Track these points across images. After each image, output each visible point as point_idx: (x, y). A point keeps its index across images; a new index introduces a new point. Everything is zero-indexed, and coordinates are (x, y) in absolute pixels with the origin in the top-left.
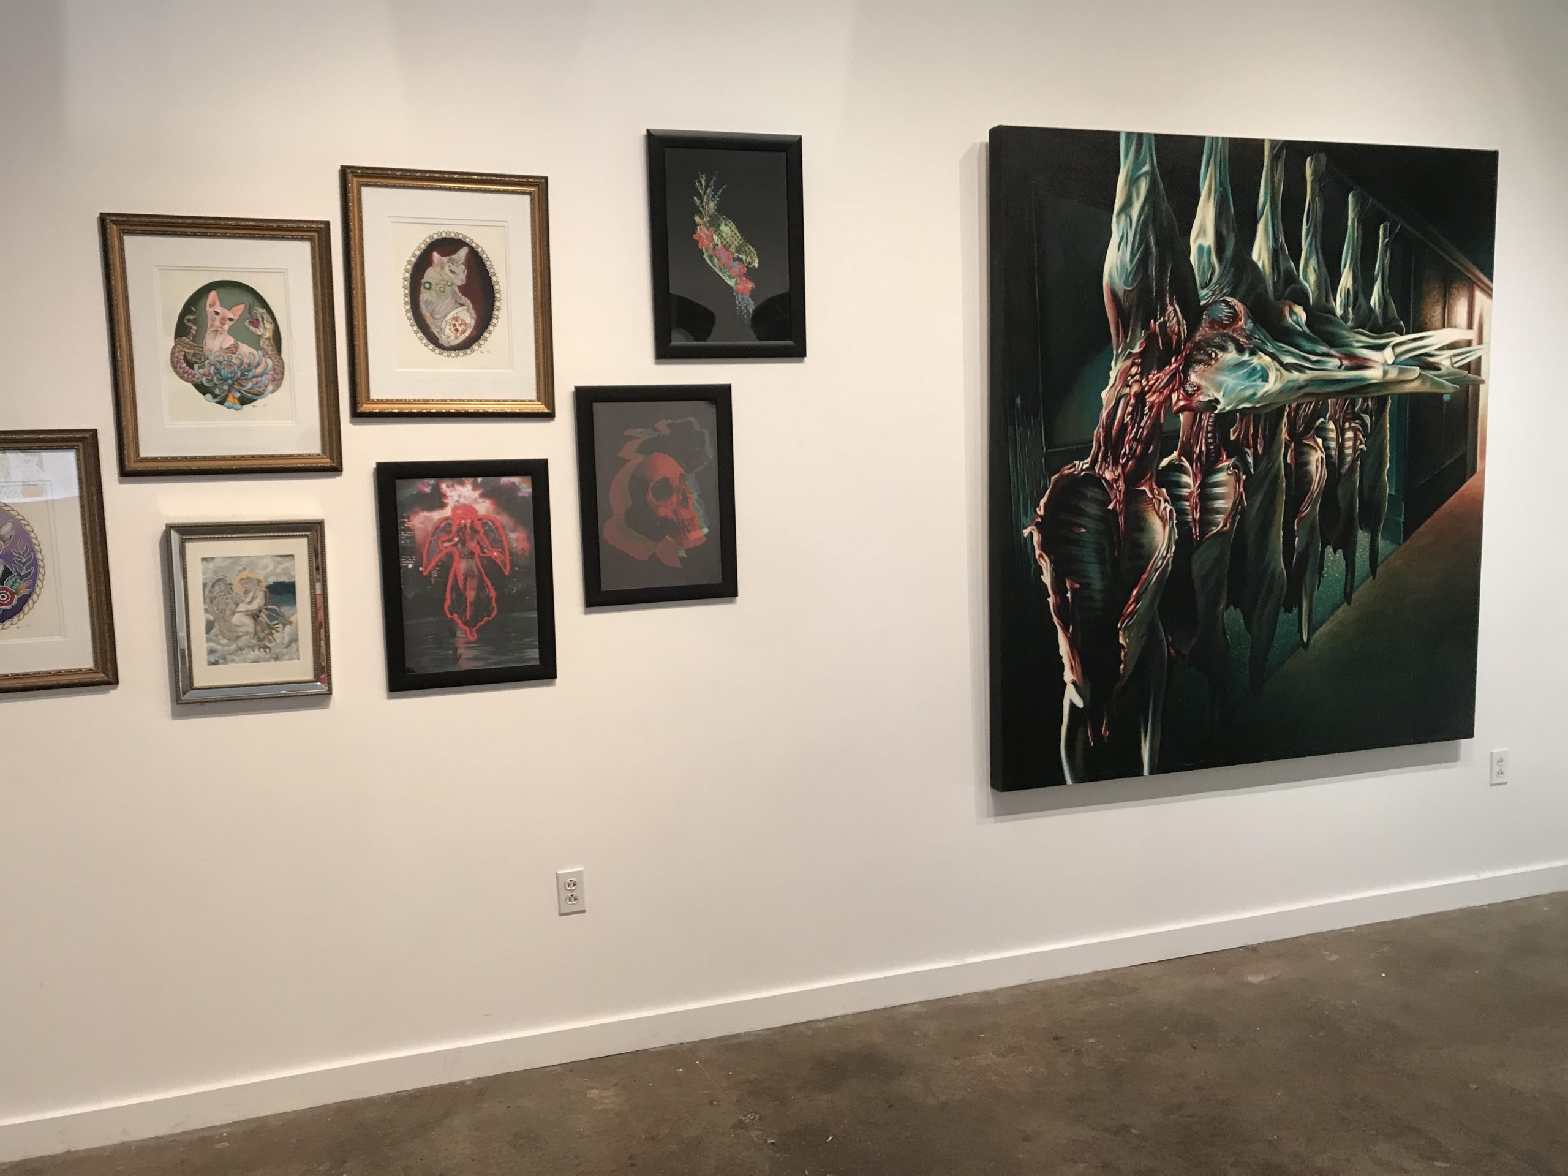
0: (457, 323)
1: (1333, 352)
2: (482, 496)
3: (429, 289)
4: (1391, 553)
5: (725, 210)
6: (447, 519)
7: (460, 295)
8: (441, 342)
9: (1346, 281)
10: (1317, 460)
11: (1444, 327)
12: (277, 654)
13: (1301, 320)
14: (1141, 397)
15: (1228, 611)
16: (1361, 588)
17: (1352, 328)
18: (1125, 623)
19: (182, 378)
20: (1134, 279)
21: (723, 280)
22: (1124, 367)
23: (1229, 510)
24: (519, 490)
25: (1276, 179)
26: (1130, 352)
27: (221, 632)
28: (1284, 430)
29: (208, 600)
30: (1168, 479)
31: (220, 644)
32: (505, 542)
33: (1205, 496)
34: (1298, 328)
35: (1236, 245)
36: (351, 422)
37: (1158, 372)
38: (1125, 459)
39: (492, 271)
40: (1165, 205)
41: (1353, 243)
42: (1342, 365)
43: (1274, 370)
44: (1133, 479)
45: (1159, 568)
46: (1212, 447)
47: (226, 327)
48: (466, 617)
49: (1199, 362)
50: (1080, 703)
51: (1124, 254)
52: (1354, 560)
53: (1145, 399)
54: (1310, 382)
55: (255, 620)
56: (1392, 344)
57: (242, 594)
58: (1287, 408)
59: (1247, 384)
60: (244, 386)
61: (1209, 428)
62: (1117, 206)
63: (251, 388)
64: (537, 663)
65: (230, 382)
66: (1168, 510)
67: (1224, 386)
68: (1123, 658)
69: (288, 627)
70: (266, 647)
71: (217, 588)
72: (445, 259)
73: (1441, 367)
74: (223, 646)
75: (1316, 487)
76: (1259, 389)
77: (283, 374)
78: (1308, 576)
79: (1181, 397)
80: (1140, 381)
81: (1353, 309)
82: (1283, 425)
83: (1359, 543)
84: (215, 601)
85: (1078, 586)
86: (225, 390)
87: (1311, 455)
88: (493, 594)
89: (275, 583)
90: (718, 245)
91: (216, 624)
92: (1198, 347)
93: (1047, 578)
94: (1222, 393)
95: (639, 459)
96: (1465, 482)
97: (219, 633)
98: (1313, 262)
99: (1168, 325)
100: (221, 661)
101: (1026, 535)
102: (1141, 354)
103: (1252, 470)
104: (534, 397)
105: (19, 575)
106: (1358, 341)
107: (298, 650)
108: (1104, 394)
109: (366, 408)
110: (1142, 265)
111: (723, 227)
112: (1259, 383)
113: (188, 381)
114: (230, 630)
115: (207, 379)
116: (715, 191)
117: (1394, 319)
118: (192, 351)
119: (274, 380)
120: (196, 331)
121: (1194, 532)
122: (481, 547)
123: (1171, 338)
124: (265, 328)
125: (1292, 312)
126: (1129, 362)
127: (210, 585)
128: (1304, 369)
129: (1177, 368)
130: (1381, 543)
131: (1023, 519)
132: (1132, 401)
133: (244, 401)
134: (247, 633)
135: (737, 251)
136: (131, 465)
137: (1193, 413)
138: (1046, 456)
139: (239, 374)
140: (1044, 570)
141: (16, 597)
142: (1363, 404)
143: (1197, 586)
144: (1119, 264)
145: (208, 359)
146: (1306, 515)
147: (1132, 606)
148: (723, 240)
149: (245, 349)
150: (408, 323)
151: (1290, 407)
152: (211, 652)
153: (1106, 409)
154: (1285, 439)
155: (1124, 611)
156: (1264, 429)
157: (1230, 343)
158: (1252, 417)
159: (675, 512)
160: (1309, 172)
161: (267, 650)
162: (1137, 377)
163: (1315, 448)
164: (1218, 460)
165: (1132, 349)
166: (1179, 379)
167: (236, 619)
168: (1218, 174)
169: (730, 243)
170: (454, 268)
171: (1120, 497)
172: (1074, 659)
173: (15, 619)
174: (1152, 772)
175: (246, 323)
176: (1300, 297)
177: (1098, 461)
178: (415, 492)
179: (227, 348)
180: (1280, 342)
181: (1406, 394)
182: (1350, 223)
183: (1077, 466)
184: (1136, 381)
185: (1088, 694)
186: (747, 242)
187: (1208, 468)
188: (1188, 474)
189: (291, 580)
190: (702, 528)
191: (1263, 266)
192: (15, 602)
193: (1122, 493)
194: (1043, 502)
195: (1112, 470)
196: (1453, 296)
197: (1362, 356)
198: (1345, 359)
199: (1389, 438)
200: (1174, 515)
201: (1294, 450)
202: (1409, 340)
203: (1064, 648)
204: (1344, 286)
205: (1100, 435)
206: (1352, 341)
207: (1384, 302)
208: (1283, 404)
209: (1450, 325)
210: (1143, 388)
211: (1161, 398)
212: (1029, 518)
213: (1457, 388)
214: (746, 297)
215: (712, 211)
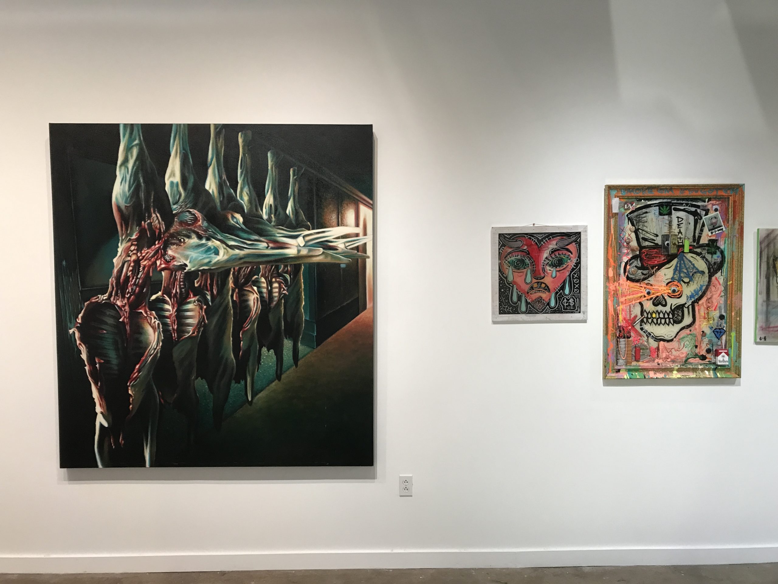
1: (262, 239)
4: (308, 353)
9: (269, 199)
10: (254, 299)
11: (338, 225)
13: (240, 222)
14: (137, 262)
15: (197, 380)
16: (288, 372)
17: (274, 226)
18: (132, 383)
20: (131, 200)
22: (127, 246)
23: (196, 324)
25: (219, 145)
26: (130, 238)
28: (231, 281)
30: (156, 306)
33: (180, 316)
34: (238, 226)
35: (195, 181)
37: (148, 249)
38: (129, 295)
40: (149, 161)
41: (273, 179)
42: (268, 246)
43: (222, 248)
44: (134, 306)
45: (152, 355)
46: (183, 290)
49: (174, 244)
50: (106, 425)
51: (124, 187)
52: (282, 356)
53: (140, 263)
54: (248, 256)
56: (303, 235)
58: (232, 270)
59: (205, 256)
61: (181, 280)
62: (119, 162)
66: (157, 323)
67: (190, 257)
68: (131, 402)
73: (338, 248)
75: (254, 314)
76: (213, 259)
78: (250, 363)
79: (162, 262)
80: (136, 254)
81: (275, 215)
82: (230, 279)
83: (285, 346)
85: (102, 361)
87: (249, 296)
92: (172, 236)
93: (84, 356)
94: (189, 261)
96: (358, 314)
98: (246, 190)
99: (153, 224)
101: (71, 333)
102: (136, 240)
103: (210, 303)
106: (278, 233)
108: (115, 260)
110: (135, 192)
112: (213, 255)
117: (302, 221)
121: (173, 336)
123: (155, 232)
125: (233, 217)
126: (129, 244)
128: (242, 248)
129: (160, 247)
130: (301, 347)
131: (69, 324)
132: (132, 264)
137: (170, 271)
138: (82, 292)
140: (82, 352)
142: (284, 269)
143: (177, 365)
144: (121, 192)
146: (247, 329)
147: (136, 374)
151: (234, 269)
153: (116, 268)
154: (232, 287)
155: (131, 376)
156: (217, 281)
157: (193, 234)
158: (209, 274)
160: (240, 140)
162: (135, 252)
163: (252, 292)
164: (188, 297)
165: (131, 237)
166: (161, 253)
168: (181, 143)
171: (127, 315)
172: (102, 401)
174: (152, 465)
176: (239, 209)
177: (112, 295)
180: (226, 233)
181: (314, 263)
182: (269, 168)
183: (100, 298)
184: (134, 254)
185: (111, 419)
187: (181, 301)
188: (169, 304)
191: (213, 192)
193: (127, 313)
194: (80, 316)
195: (121, 301)
196: (344, 208)
197: (282, 241)
198: (270, 243)
199: (303, 288)
200: (161, 326)
201: (238, 293)
202: (314, 233)
203: (95, 394)
204: (268, 202)
205: (113, 282)
206: (275, 233)
207: (296, 212)
208: (230, 267)
209: (343, 225)
210: (139, 257)
211: (150, 263)
212: (72, 324)
213: (350, 260)
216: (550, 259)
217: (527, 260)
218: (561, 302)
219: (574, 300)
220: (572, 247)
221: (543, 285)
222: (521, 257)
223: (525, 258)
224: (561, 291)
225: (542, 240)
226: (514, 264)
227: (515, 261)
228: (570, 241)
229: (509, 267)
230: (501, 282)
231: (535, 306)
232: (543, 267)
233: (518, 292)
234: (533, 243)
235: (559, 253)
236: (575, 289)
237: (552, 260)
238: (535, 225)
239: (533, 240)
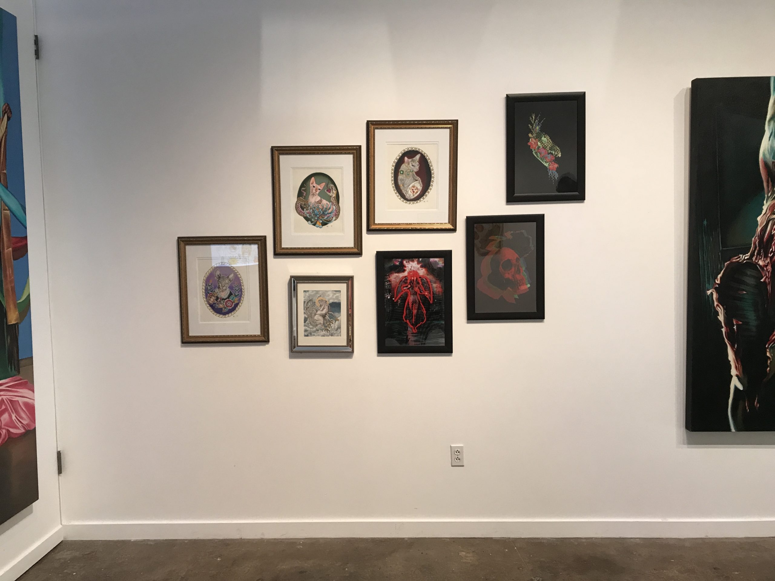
0: (414, 189)
2: (422, 267)
3: (402, 174)
5: (544, 130)
6: (406, 277)
7: (416, 176)
8: (406, 197)
12: (332, 333)
19: (299, 214)
21: (542, 163)
24: (438, 264)
27: (310, 322)
29: (305, 309)
31: (309, 327)
32: (431, 288)
36: (367, 233)
39: (431, 164)
47: (318, 193)
48: (412, 322)
55: (324, 318)
57: (319, 307)
60: (324, 218)
63: (326, 219)
64: (444, 345)
65: (318, 216)
69: (337, 322)
70: (327, 330)
71: (309, 304)
72: (410, 160)
74: (311, 328)
77: (339, 213)
84: (308, 309)
86: (316, 220)
88: (425, 312)
89: (333, 303)
90: (540, 147)
91: (308, 319)
95: (497, 250)
97: (309, 323)
100: (309, 335)
104: (447, 222)
105: (235, 295)
107: (340, 332)
109: (373, 227)
111: (543, 138)
113: (302, 216)
114: (313, 322)
115: (309, 215)
116: (540, 121)
118: (304, 203)
119: (336, 215)
120: (306, 194)
122: (420, 290)
124: (333, 193)
127: (306, 302)
131: (707, 285)
133: (324, 224)
134: (320, 324)
135: (549, 150)
136: (279, 251)
138: (722, 252)
139: (322, 212)
140: (720, 314)
141: (234, 304)
145: (310, 206)
148: (543, 144)
149: (324, 202)
150: (392, 189)
152: (306, 331)
159: (513, 276)
161: (328, 331)
167: (316, 317)
169: (546, 145)
170: (413, 164)
172: (738, 364)
173: (233, 313)
175: (326, 191)
178: (392, 265)
179: (318, 202)
186: (555, 145)
189: (339, 302)
190: (527, 284)
192: (233, 305)
212: (711, 285)
214: (554, 172)
215: (538, 131)
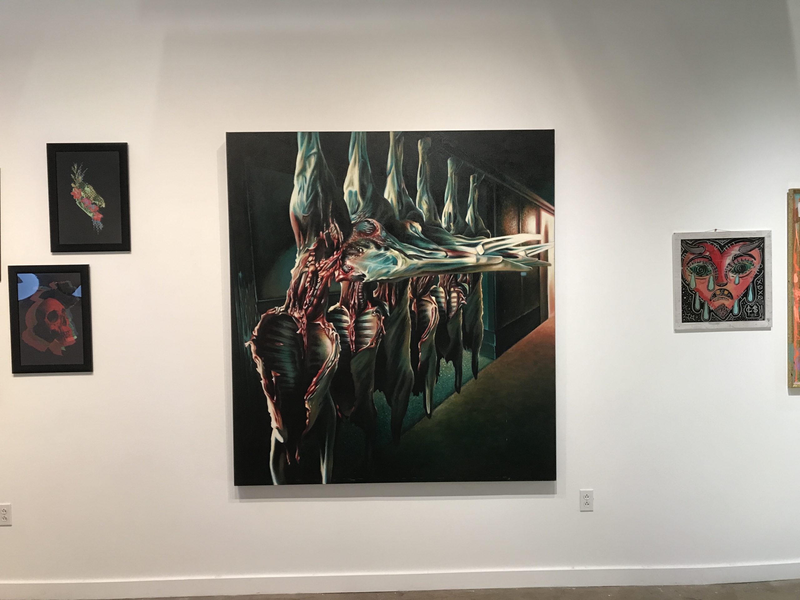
1: (440, 248)
4: (488, 364)
5: (87, 180)
9: (448, 207)
10: (432, 309)
11: (519, 233)
13: (418, 230)
14: (315, 273)
15: (375, 393)
16: (467, 384)
17: (453, 235)
18: (309, 397)
20: (309, 210)
21: (86, 213)
22: (304, 257)
23: (374, 336)
25: (398, 153)
26: (308, 249)
28: (409, 292)
30: (335, 318)
33: (358, 328)
34: (417, 235)
35: (374, 190)
37: (326, 260)
38: (307, 306)
40: (327, 170)
41: (452, 186)
42: (447, 255)
43: (401, 258)
44: (312, 318)
45: (330, 367)
46: (362, 301)
49: (352, 254)
50: (281, 440)
51: (302, 196)
52: (461, 368)
53: (318, 275)
54: (427, 265)
56: (482, 243)
58: (411, 280)
59: (383, 266)
61: (360, 290)
62: (297, 171)
66: (334, 335)
67: (368, 267)
68: (308, 416)
73: (518, 256)
75: (432, 324)
76: (392, 269)
78: (429, 374)
79: (341, 273)
80: (314, 265)
81: (454, 223)
82: (408, 289)
83: (464, 358)
85: (279, 375)
87: (427, 306)
90: (84, 197)
92: (351, 246)
93: (260, 370)
94: (367, 271)
95: (41, 300)
96: (540, 324)
98: (425, 198)
99: (331, 234)
101: (246, 346)
102: (315, 250)
103: (388, 314)
106: (457, 242)
108: (292, 271)
110: (313, 202)
111: (86, 189)
112: (391, 265)
116: (82, 171)
117: (482, 229)
121: (351, 347)
123: (333, 242)
125: (412, 226)
126: (307, 254)
128: (421, 258)
129: (338, 258)
130: (480, 358)
131: (245, 337)
132: (310, 275)
135: (94, 200)
137: (349, 282)
138: (258, 304)
140: (258, 365)
142: (463, 277)
143: (355, 378)
144: (299, 202)
146: (425, 340)
147: (313, 387)
148: (86, 195)
151: (412, 279)
153: (294, 279)
154: (410, 297)
155: (308, 390)
156: (396, 291)
157: (371, 244)
158: (387, 284)
159: (59, 327)
160: (420, 148)
162: (313, 262)
163: (430, 302)
164: (366, 307)
165: (309, 248)
166: (340, 263)
168: (360, 151)
169: (90, 196)
171: (304, 327)
172: (278, 416)
174: (328, 482)
176: (418, 218)
177: (289, 307)
180: (404, 243)
181: (494, 271)
182: (449, 175)
183: (277, 310)
184: (312, 265)
185: (286, 435)
186: (99, 195)
187: (359, 312)
188: (347, 315)
190: (73, 336)
191: (392, 201)
193: (305, 325)
194: (256, 328)
195: (299, 312)
196: (525, 215)
197: (461, 250)
198: (449, 252)
199: (482, 297)
200: (339, 337)
201: (416, 303)
202: (494, 241)
203: (271, 409)
204: (447, 211)
205: (291, 293)
206: (454, 242)
207: (475, 219)
208: (409, 277)
209: (523, 232)
210: (317, 268)
211: (328, 273)
212: (248, 336)
213: (531, 268)
214: (98, 223)
215: (81, 181)
216: (732, 265)
217: (710, 266)
218: (744, 309)
219: (758, 307)
220: (756, 253)
221: (726, 292)
222: (703, 263)
223: (708, 264)
224: (745, 298)
225: (724, 246)
226: (697, 270)
227: (697, 268)
228: (753, 246)
229: (692, 273)
230: (684, 289)
231: (718, 314)
232: (725, 273)
233: (701, 299)
234: (715, 249)
235: (742, 259)
236: (759, 295)
237: (735, 266)
238: (717, 231)
239: (715, 246)
